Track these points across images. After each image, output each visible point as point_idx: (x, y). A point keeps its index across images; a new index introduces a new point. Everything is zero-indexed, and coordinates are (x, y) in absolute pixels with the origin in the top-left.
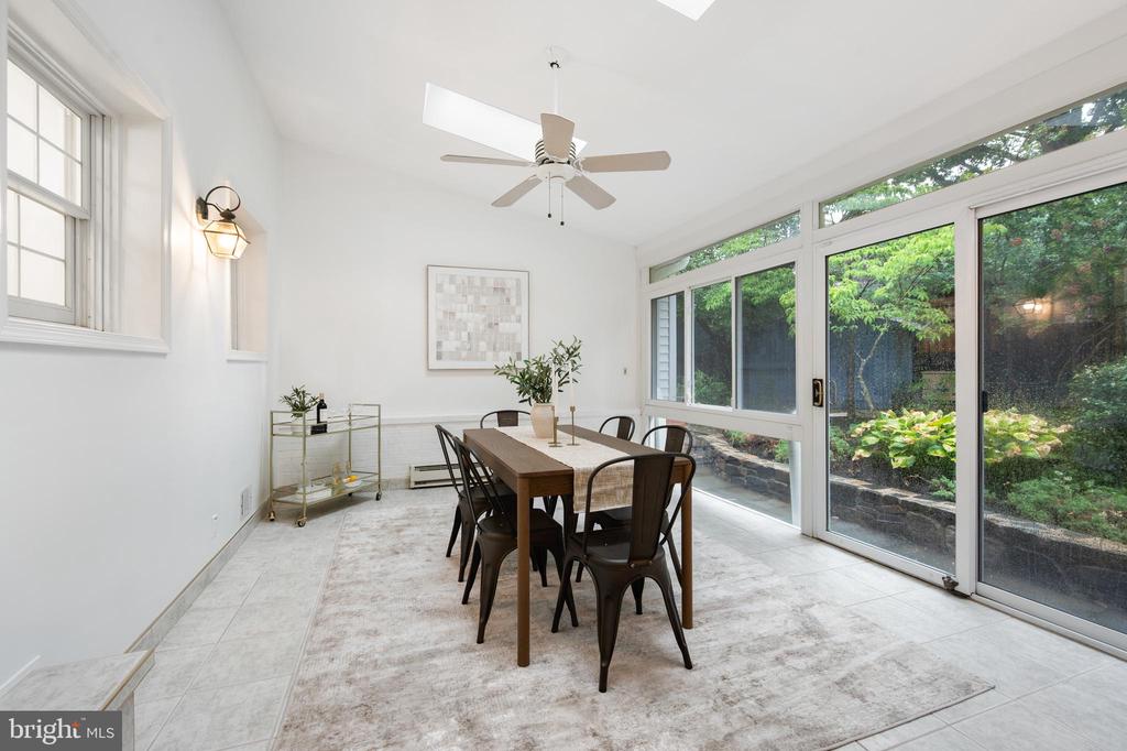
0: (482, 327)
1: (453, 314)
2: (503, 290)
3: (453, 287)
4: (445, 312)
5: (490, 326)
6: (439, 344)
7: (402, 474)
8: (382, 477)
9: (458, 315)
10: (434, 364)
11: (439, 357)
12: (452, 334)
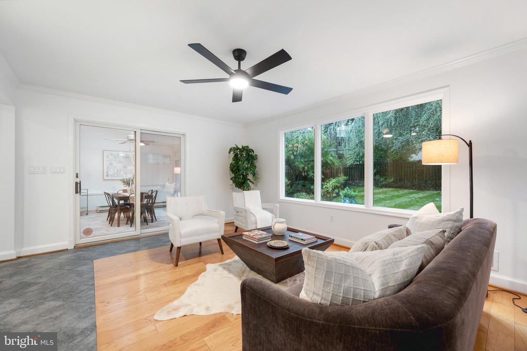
0: (122, 167)
1: (112, 164)
2: (129, 158)
3: (112, 157)
4: (109, 164)
5: (124, 167)
6: (107, 172)
7: (95, 209)
8: (89, 209)
9: (114, 165)
10: (106, 178)
11: (107, 176)
12: (112, 170)
